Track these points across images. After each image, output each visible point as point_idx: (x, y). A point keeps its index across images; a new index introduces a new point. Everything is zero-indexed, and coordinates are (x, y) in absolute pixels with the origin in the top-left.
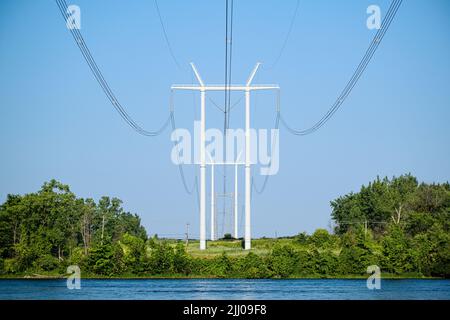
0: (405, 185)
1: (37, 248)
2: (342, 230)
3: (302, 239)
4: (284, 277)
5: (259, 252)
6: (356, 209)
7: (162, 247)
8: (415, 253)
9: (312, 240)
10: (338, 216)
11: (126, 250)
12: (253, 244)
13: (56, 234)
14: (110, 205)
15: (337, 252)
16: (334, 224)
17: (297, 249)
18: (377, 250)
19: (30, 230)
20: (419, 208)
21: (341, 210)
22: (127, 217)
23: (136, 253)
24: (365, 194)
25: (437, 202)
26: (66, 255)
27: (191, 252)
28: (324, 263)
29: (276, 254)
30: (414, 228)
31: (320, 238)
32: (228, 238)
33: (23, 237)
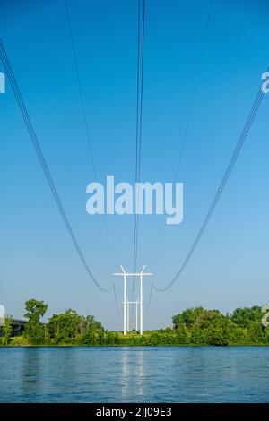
0: (199, 310)
1: (63, 334)
2: (176, 327)
3: (161, 331)
4: (155, 345)
5: (146, 336)
6: (181, 320)
7: (110, 334)
8: (204, 336)
9: (165, 331)
10: (174, 322)
11: (96, 335)
12: (143, 333)
13: (71, 329)
14: (90, 318)
15: (174, 336)
16: (173, 325)
17: (160, 335)
18: (189, 335)
19: (61, 327)
20: (204, 319)
21: (176, 320)
22: (96, 323)
23: (101, 336)
24: (184, 313)
25: (211, 317)
26: (74, 337)
27: (120, 336)
28: (170, 340)
29: (152, 336)
30: (202, 327)
31: (168, 331)
32: (134, 330)
33: (58, 330)
